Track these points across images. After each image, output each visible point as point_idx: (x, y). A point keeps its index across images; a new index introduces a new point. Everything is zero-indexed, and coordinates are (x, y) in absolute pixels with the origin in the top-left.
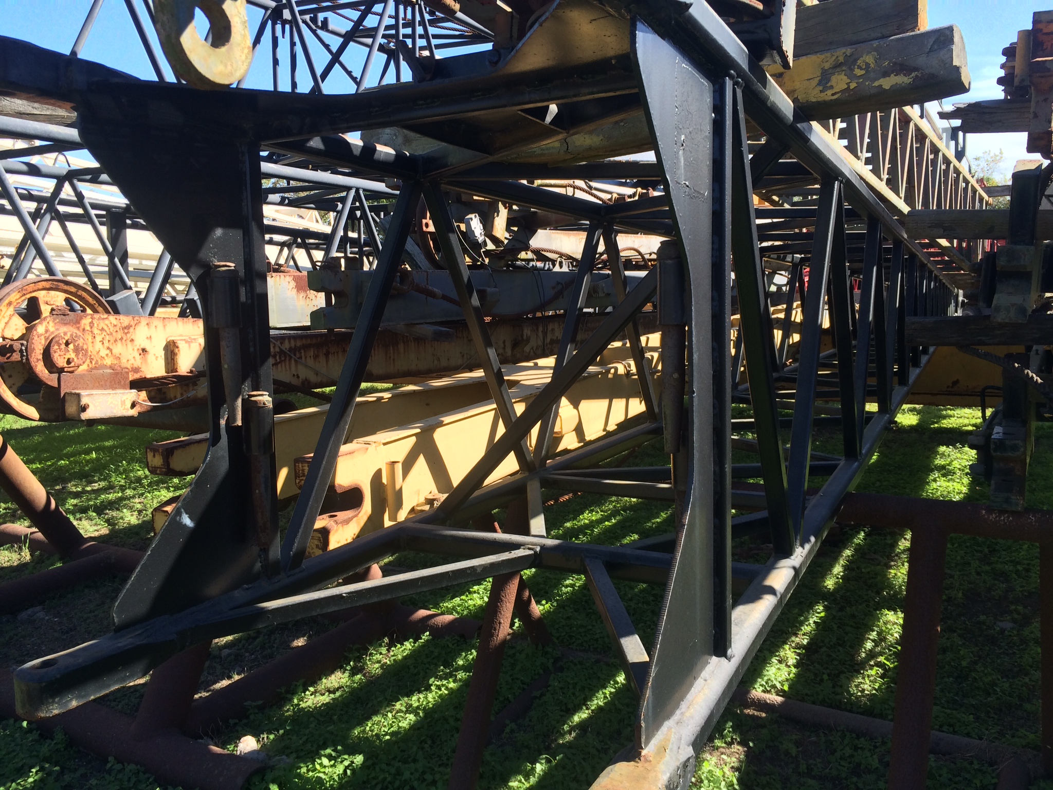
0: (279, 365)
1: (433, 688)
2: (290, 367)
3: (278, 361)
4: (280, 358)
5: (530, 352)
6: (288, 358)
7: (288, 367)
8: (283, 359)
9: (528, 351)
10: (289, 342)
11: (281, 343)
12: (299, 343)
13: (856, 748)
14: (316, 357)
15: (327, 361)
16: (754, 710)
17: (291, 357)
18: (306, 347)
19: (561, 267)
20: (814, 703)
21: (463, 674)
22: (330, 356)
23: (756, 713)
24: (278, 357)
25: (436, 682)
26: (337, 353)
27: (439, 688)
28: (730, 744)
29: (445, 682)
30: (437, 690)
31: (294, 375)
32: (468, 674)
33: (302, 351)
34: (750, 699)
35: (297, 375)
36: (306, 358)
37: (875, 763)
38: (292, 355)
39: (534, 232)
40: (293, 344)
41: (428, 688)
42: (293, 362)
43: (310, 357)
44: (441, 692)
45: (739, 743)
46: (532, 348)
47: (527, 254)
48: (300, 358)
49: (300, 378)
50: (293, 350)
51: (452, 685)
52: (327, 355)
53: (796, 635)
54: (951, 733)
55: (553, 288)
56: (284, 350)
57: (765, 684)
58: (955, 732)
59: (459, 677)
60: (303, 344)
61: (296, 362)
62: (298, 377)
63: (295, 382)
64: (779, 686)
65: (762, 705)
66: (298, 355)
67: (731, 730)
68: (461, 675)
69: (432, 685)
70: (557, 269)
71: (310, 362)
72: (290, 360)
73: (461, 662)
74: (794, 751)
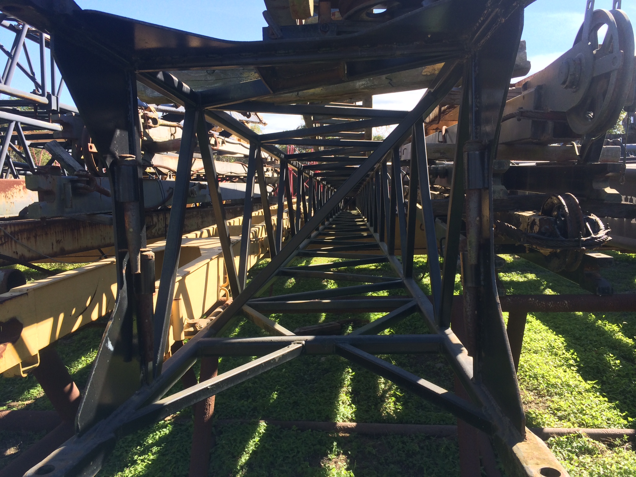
0: (4, 245)
1: (139, 462)
2: (12, 247)
3: (3, 241)
4: (4, 240)
5: (155, 233)
6: (10, 239)
7: (10, 245)
8: (6, 240)
9: (154, 232)
10: (10, 227)
11: (5, 229)
12: (17, 229)
13: (404, 443)
14: (28, 239)
15: (36, 241)
16: (342, 433)
17: (12, 239)
18: (21, 232)
19: (170, 178)
20: (371, 422)
21: (157, 448)
22: (37, 237)
23: (344, 435)
24: (3, 239)
25: (139, 458)
26: (42, 235)
27: (143, 461)
28: (338, 455)
29: (146, 456)
30: (142, 463)
31: (14, 252)
32: (159, 448)
33: (19, 235)
34: (338, 427)
35: (17, 252)
36: (22, 239)
37: (418, 449)
38: (13, 237)
39: (153, 155)
40: (13, 229)
41: (134, 463)
42: (13, 243)
43: (25, 238)
44: (146, 463)
45: (343, 454)
46: (156, 230)
47: (150, 169)
48: (18, 239)
49: (19, 254)
50: (14, 233)
51: (152, 457)
52: (35, 237)
53: (343, 387)
54: (445, 425)
55: (168, 191)
56: (8, 234)
57: (342, 417)
58: (447, 424)
59: (154, 451)
60: (20, 230)
61: (16, 242)
62: (17, 253)
63: (15, 256)
64: (350, 417)
65: (346, 429)
66: (16, 236)
67: (336, 447)
68: (155, 449)
69: (136, 460)
70: (168, 179)
71: (25, 242)
72: (11, 241)
73: (150, 442)
74: (374, 452)
